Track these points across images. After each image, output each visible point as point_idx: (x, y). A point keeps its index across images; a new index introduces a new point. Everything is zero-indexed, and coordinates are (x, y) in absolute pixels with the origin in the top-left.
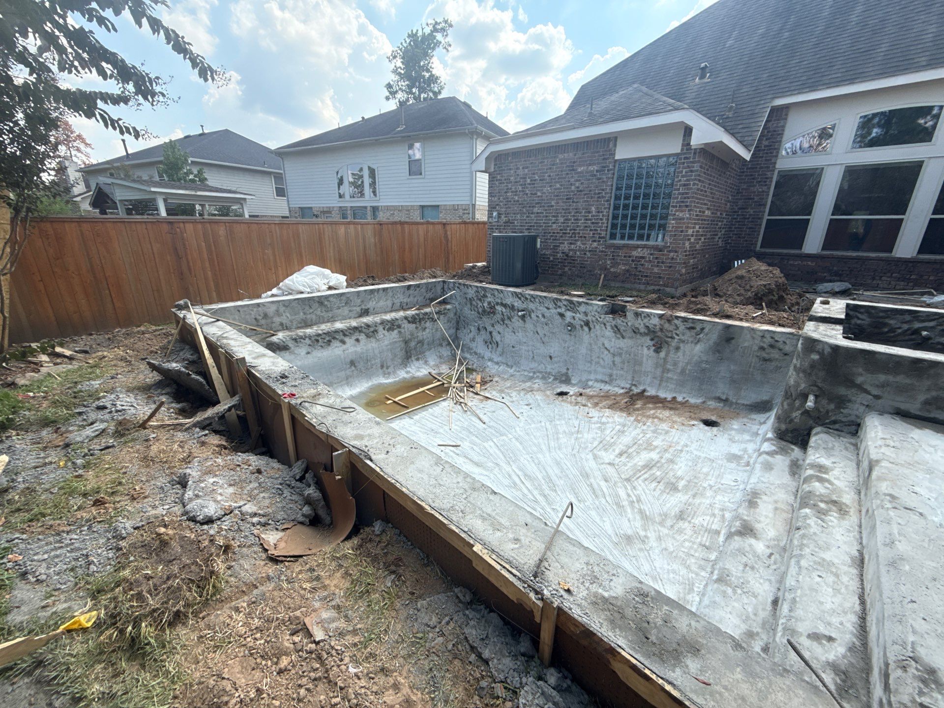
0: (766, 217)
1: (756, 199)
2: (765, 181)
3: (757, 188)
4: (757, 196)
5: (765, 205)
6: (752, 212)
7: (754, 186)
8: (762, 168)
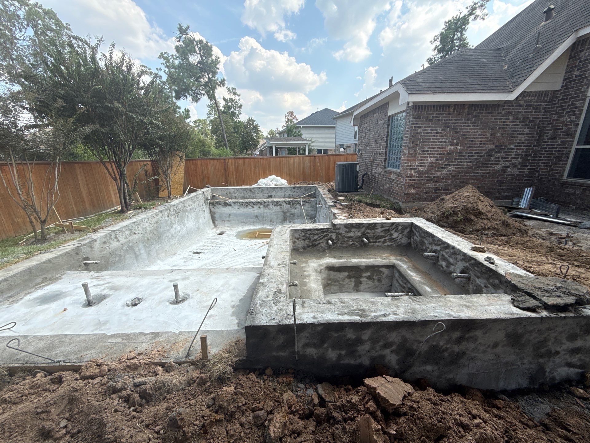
0: (575, 146)
1: (564, 128)
2: (574, 111)
3: (566, 118)
4: (566, 125)
5: (573, 135)
6: (559, 141)
7: (563, 116)
8: (572, 98)
